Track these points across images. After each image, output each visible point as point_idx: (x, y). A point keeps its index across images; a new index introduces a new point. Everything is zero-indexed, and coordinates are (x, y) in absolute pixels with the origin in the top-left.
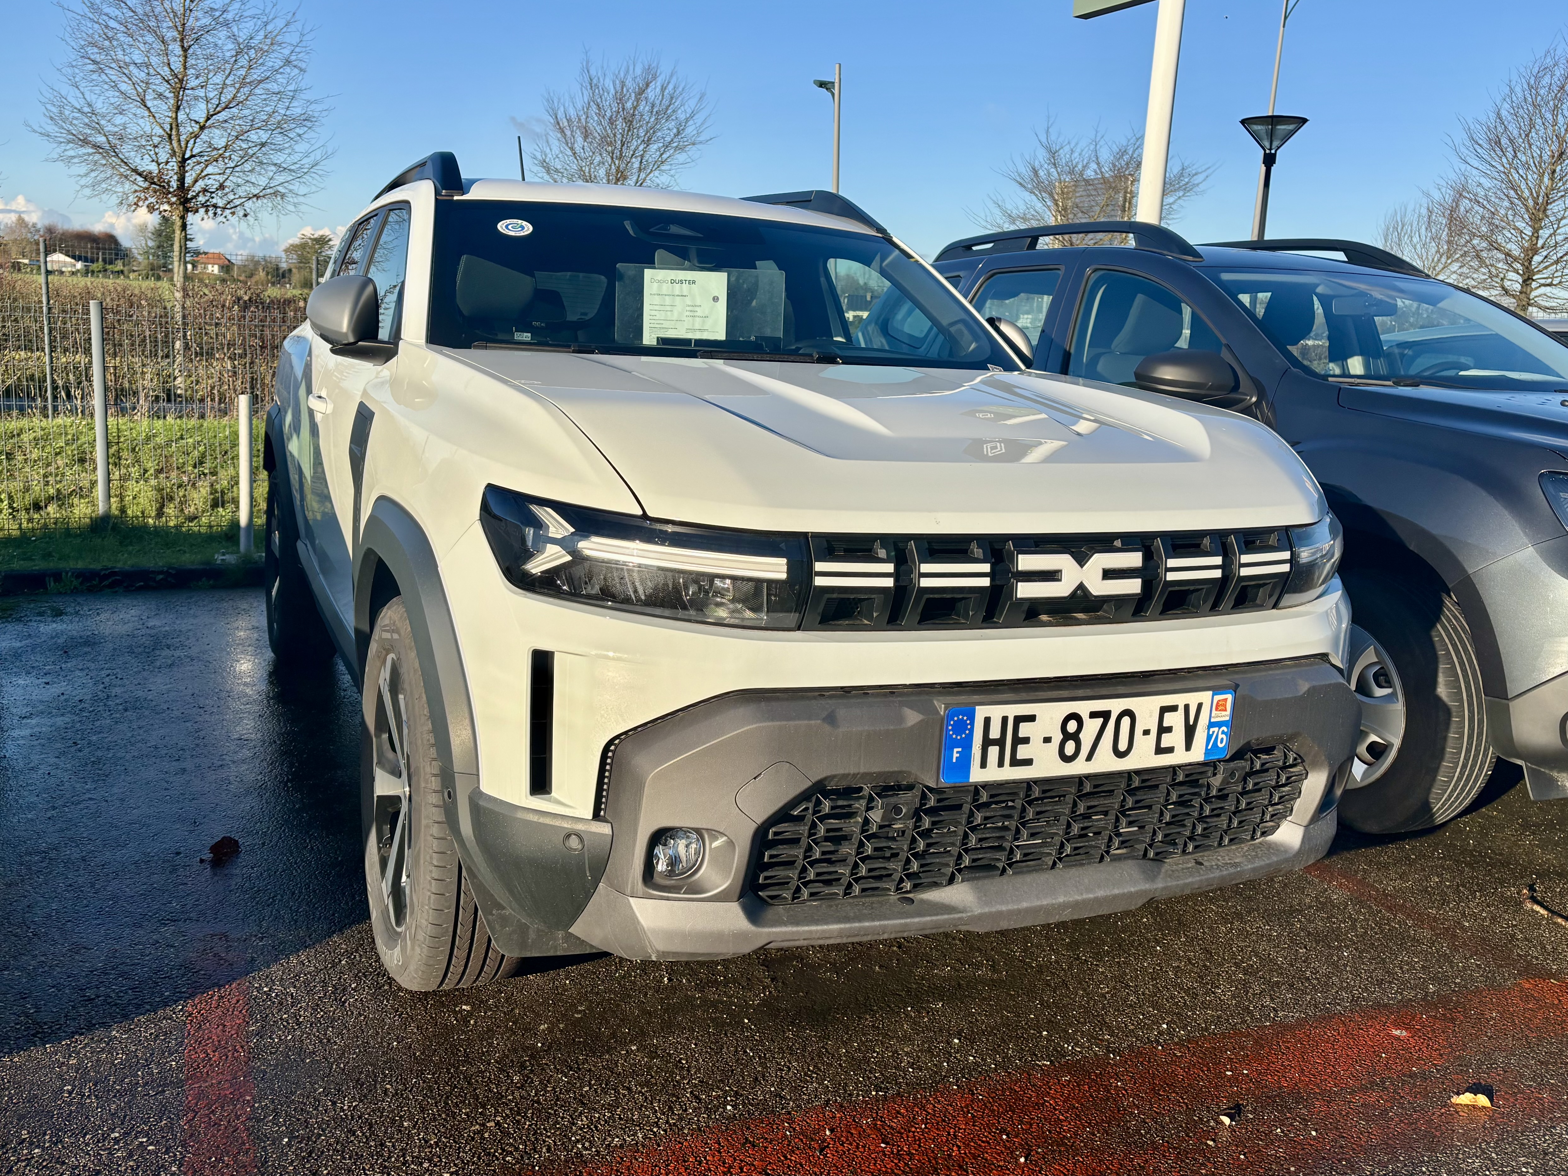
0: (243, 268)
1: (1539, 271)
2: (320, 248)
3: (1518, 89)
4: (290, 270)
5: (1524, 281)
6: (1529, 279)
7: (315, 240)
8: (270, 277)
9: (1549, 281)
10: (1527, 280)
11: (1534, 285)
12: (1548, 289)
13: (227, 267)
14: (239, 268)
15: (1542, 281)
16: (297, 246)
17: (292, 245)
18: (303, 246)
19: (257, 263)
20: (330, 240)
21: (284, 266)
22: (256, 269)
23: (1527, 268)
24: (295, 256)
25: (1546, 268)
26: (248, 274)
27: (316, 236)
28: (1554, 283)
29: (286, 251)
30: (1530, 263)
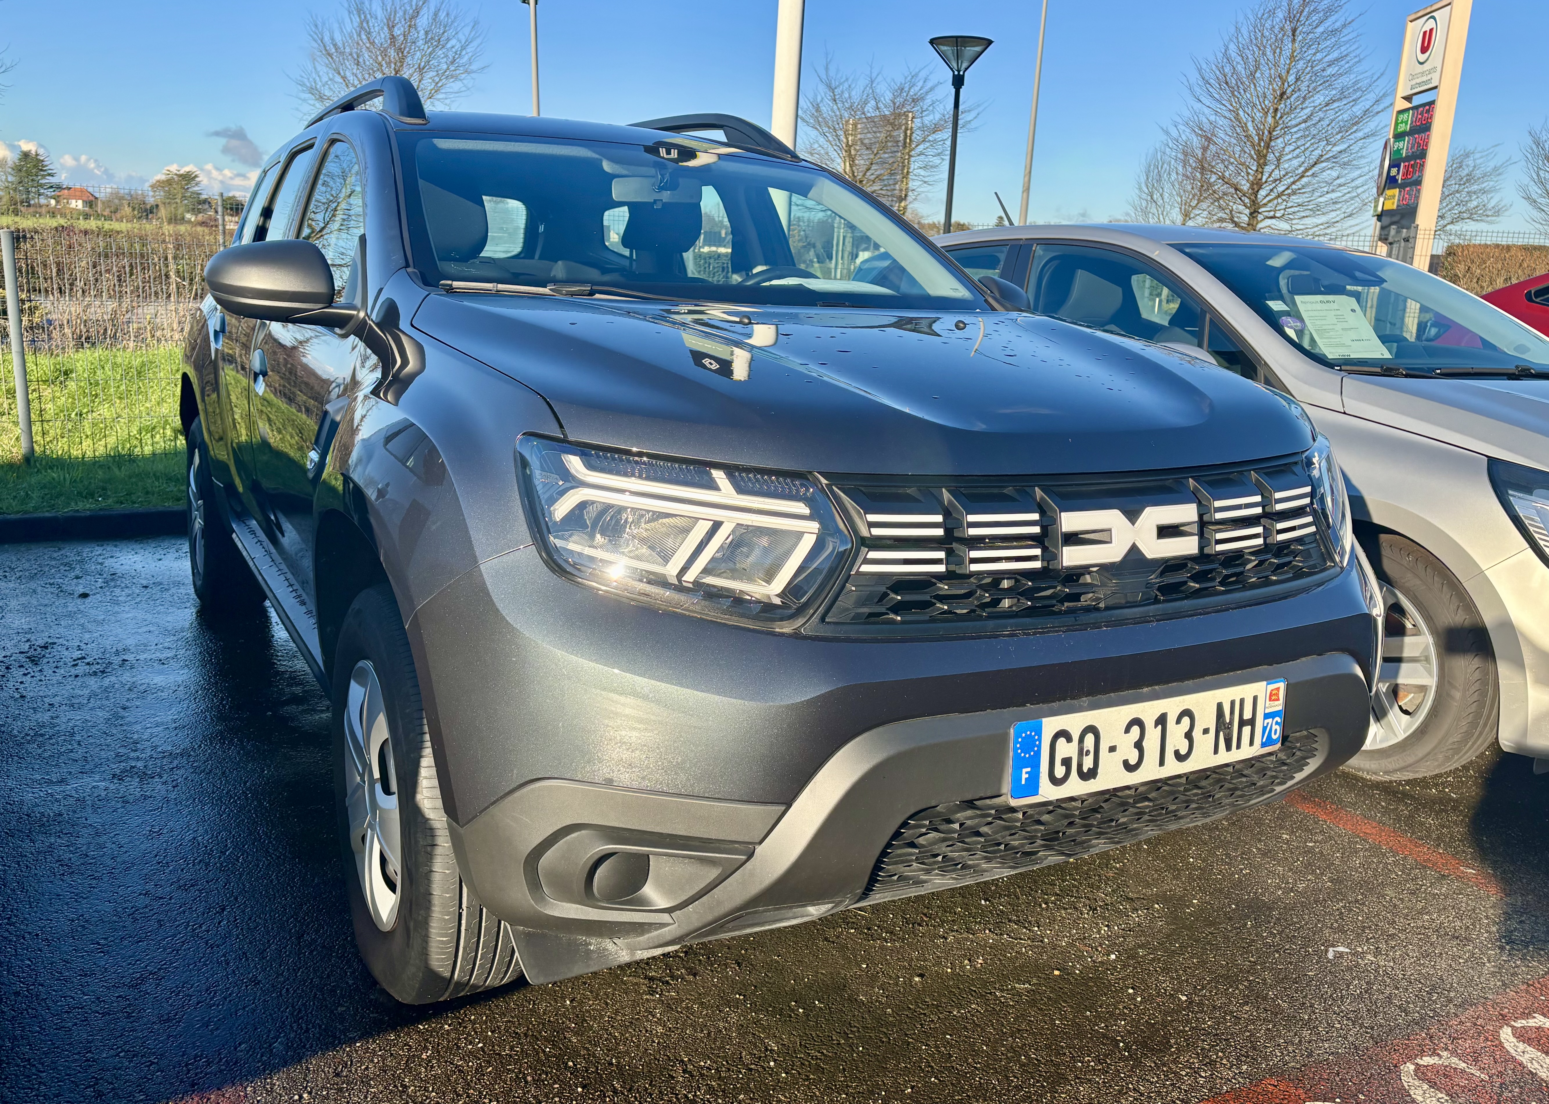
0: (107, 203)
1: (1265, 205)
2: (187, 184)
3: (1245, 31)
4: (157, 206)
5: (1251, 214)
6: (1255, 212)
7: (181, 176)
8: (136, 212)
9: (1272, 214)
10: (1254, 214)
11: (1260, 217)
12: (1273, 221)
13: (91, 203)
14: (103, 203)
15: (1266, 214)
16: (163, 181)
17: (158, 181)
18: (169, 182)
19: (121, 198)
20: (196, 176)
21: (151, 200)
22: (122, 205)
23: (1253, 201)
24: (162, 193)
25: (1270, 201)
26: (112, 209)
27: (182, 172)
28: (1277, 215)
29: (153, 186)
30: (1256, 197)
